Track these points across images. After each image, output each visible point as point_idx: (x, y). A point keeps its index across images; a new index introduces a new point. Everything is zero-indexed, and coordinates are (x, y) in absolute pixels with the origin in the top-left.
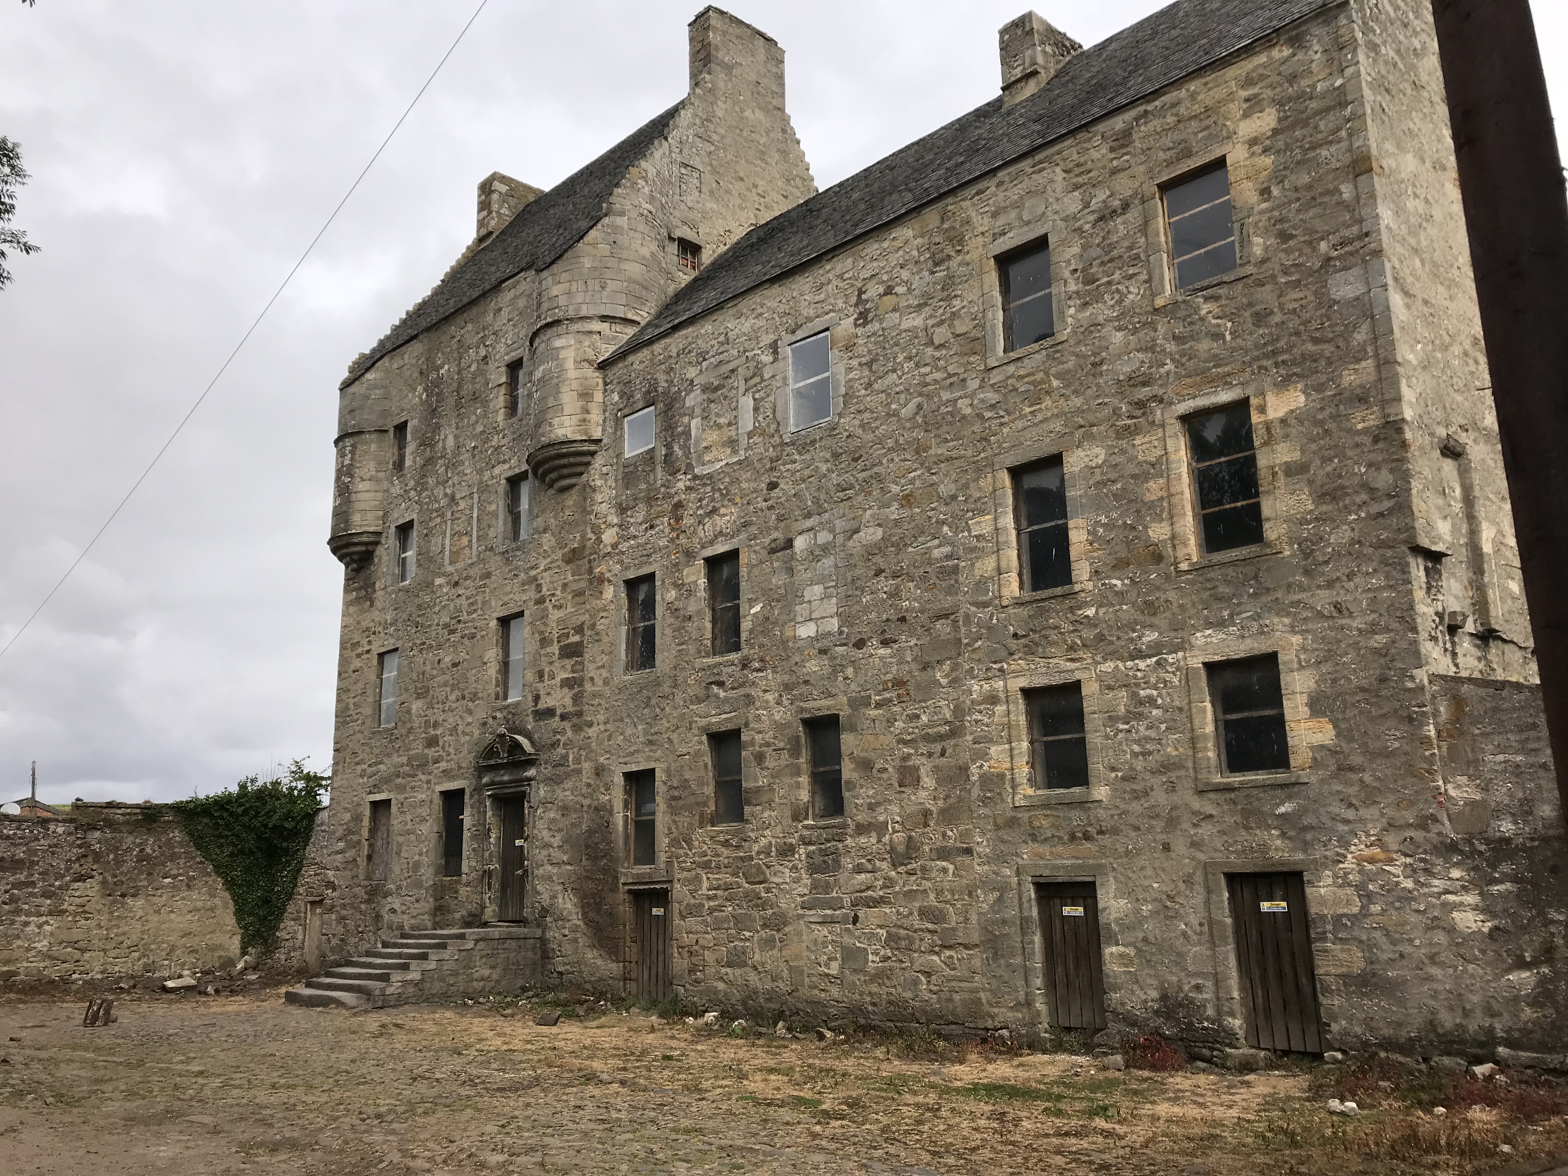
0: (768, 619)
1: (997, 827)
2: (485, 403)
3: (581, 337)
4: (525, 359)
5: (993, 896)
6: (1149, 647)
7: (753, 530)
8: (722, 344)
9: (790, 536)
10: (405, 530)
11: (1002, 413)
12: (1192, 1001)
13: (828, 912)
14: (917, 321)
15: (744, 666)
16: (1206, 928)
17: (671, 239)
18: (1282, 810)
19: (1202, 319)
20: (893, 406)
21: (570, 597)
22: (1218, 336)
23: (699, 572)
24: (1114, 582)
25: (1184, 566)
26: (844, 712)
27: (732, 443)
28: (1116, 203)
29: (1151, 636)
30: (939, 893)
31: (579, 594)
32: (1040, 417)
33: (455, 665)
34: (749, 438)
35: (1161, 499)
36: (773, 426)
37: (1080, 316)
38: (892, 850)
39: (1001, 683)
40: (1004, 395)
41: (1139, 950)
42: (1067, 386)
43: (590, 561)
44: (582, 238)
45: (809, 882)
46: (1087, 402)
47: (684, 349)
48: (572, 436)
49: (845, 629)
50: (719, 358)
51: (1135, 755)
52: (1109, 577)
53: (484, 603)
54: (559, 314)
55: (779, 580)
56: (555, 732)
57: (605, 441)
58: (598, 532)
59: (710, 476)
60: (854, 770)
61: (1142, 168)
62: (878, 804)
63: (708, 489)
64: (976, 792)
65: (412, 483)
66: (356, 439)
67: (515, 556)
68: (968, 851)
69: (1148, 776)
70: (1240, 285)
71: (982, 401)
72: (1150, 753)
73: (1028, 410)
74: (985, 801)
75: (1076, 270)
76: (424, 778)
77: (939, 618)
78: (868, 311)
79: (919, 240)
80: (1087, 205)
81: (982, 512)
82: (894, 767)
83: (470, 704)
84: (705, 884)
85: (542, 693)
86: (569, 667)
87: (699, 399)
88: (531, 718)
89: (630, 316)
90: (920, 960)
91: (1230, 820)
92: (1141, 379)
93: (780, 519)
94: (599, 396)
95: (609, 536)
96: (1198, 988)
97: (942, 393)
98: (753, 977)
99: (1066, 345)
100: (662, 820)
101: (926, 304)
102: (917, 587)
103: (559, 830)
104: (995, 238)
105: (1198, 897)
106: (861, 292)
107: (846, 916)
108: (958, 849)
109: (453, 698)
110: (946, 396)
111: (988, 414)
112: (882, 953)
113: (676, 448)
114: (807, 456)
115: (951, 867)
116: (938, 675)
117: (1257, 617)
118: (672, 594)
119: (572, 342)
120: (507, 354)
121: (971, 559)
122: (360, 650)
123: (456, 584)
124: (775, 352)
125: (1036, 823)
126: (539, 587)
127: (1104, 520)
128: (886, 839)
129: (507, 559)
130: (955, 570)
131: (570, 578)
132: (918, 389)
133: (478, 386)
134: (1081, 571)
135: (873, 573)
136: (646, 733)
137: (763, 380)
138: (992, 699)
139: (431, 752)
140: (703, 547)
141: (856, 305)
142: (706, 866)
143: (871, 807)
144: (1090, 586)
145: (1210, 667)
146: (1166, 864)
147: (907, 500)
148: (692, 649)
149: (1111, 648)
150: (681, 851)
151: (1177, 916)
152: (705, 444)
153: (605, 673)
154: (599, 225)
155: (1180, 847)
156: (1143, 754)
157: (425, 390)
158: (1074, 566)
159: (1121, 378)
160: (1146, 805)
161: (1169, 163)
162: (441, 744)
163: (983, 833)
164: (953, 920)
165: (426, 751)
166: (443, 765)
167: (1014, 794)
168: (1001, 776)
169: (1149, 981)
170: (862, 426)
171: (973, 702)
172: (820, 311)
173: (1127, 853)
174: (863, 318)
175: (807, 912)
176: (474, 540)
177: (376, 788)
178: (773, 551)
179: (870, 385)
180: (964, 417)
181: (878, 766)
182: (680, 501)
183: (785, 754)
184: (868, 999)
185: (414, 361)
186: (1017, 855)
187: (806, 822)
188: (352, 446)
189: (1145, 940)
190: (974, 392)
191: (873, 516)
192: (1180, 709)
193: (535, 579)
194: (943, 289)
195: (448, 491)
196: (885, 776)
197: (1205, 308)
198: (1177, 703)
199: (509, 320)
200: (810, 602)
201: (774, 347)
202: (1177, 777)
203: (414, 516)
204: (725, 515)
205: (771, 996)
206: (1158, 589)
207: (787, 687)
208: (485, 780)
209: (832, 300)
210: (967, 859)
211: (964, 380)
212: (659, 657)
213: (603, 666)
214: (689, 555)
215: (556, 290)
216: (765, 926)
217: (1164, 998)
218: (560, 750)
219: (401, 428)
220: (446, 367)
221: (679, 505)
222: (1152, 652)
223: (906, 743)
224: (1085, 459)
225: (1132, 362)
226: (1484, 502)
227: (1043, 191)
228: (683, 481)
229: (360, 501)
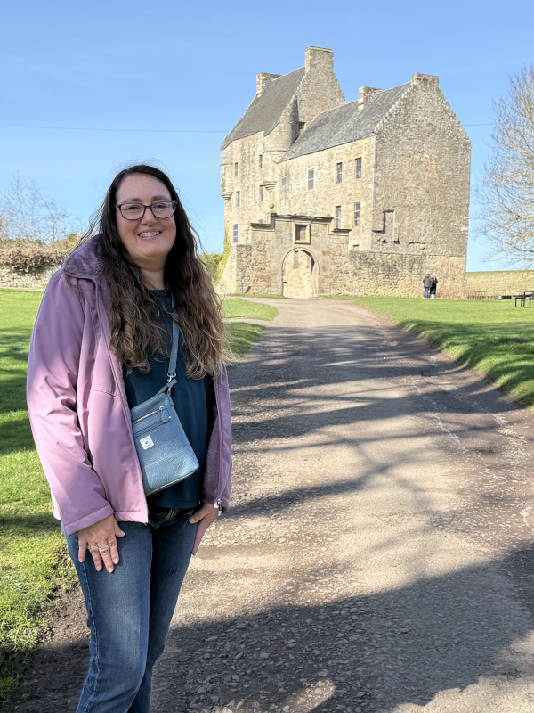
2: (255, 164)
3: (273, 156)
7: (301, 209)
8: (298, 166)
9: (307, 212)
10: (238, 192)
14: (326, 172)
17: (297, 123)
20: (322, 189)
22: (358, 190)
25: (352, 229)
27: (299, 189)
28: (350, 160)
34: (302, 189)
35: (351, 216)
36: (305, 188)
37: (345, 180)
40: (336, 192)
42: (343, 193)
43: (275, 210)
44: (273, 130)
46: (344, 197)
47: (292, 165)
48: (271, 180)
50: (297, 169)
53: (255, 216)
54: (268, 150)
57: (278, 182)
58: (276, 204)
59: (295, 196)
61: (353, 154)
63: (295, 199)
65: (239, 180)
66: (226, 166)
70: (362, 181)
73: (338, 196)
75: (345, 171)
79: (327, 155)
80: (347, 158)
81: (332, 214)
87: (294, 178)
89: (284, 149)
92: (350, 194)
93: (306, 208)
94: (277, 171)
97: (328, 189)
99: (343, 185)
101: (327, 169)
104: (336, 160)
106: (319, 163)
111: (333, 195)
113: (290, 188)
114: (310, 196)
117: (358, 238)
120: (259, 153)
122: (229, 223)
123: (250, 210)
127: (345, 219)
129: (260, 206)
132: (325, 186)
133: (253, 158)
137: (304, 177)
140: (294, 211)
145: (353, 246)
147: (323, 209)
152: (295, 188)
154: (277, 127)
157: (242, 155)
158: (341, 226)
161: (356, 155)
170: (318, 192)
174: (319, 169)
176: (253, 199)
179: (319, 184)
180: (330, 195)
182: (291, 200)
185: (239, 146)
190: (332, 190)
191: (318, 211)
193: (265, 212)
194: (330, 167)
195: (247, 185)
197: (358, 184)
199: (260, 143)
201: (306, 170)
203: (240, 190)
204: (297, 205)
209: (315, 162)
211: (331, 187)
215: (267, 143)
219: (237, 163)
220: (246, 150)
224: (343, 207)
225: (349, 191)
226: (398, 219)
227: (343, 153)
228: (291, 196)
229: (227, 183)
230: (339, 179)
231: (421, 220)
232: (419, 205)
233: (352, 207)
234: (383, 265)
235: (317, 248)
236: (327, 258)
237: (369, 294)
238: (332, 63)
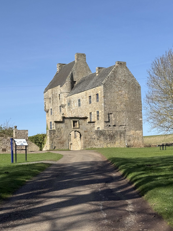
2: (57, 98)
3: (64, 94)
8: (74, 98)
17: (73, 82)
19: (97, 105)
25: (96, 121)
32: (91, 109)
35: (96, 116)
36: (77, 106)
44: (64, 84)
47: (71, 97)
57: (66, 105)
65: (51, 105)
70: (99, 103)
75: (92, 99)
78: (82, 98)
79: (85, 93)
80: (93, 94)
81: (88, 116)
87: (73, 102)
89: (68, 92)
93: (78, 114)
94: (66, 100)
95: (67, 113)
97: (86, 106)
99: (92, 104)
100: (72, 138)
104: (89, 95)
111: (88, 108)
114: (79, 109)
117: (99, 125)
120: (59, 93)
122: (48, 121)
123: (56, 116)
127: (93, 118)
129: (60, 114)
137: (76, 102)
145: (97, 128)
147: (85, 114)
150: (73, 141)
152: (73, 106)
157: (52, 95)
161: (96, 93)
170: (82, 107)
176: (57, 112)
179: (82, 104)
182: (72, 111)
183: (79, 133)
185: (51, 91)
188: (46, 100)
194: (86, 98)
195: (55, 106)
199: (58, 90)
201: (77, 99)
203: (52, 108)
204: (75, 113)
209: (80, 96)
215: (62, 90)
219: (50, 98)
220: (54, 93)
224: (92, 113)
225: (94, 107)
226: (114, 117)
227: (91, 92)
228: (72, 109)
229: (47, 106)
230: (90, 102)
231: (123, 117)
232: (122, 111)
233: (96, 113)
234: (109, 135)
235: (82, 130)
236: (86, 133)
237: (104, 147)
238: (85, 59)
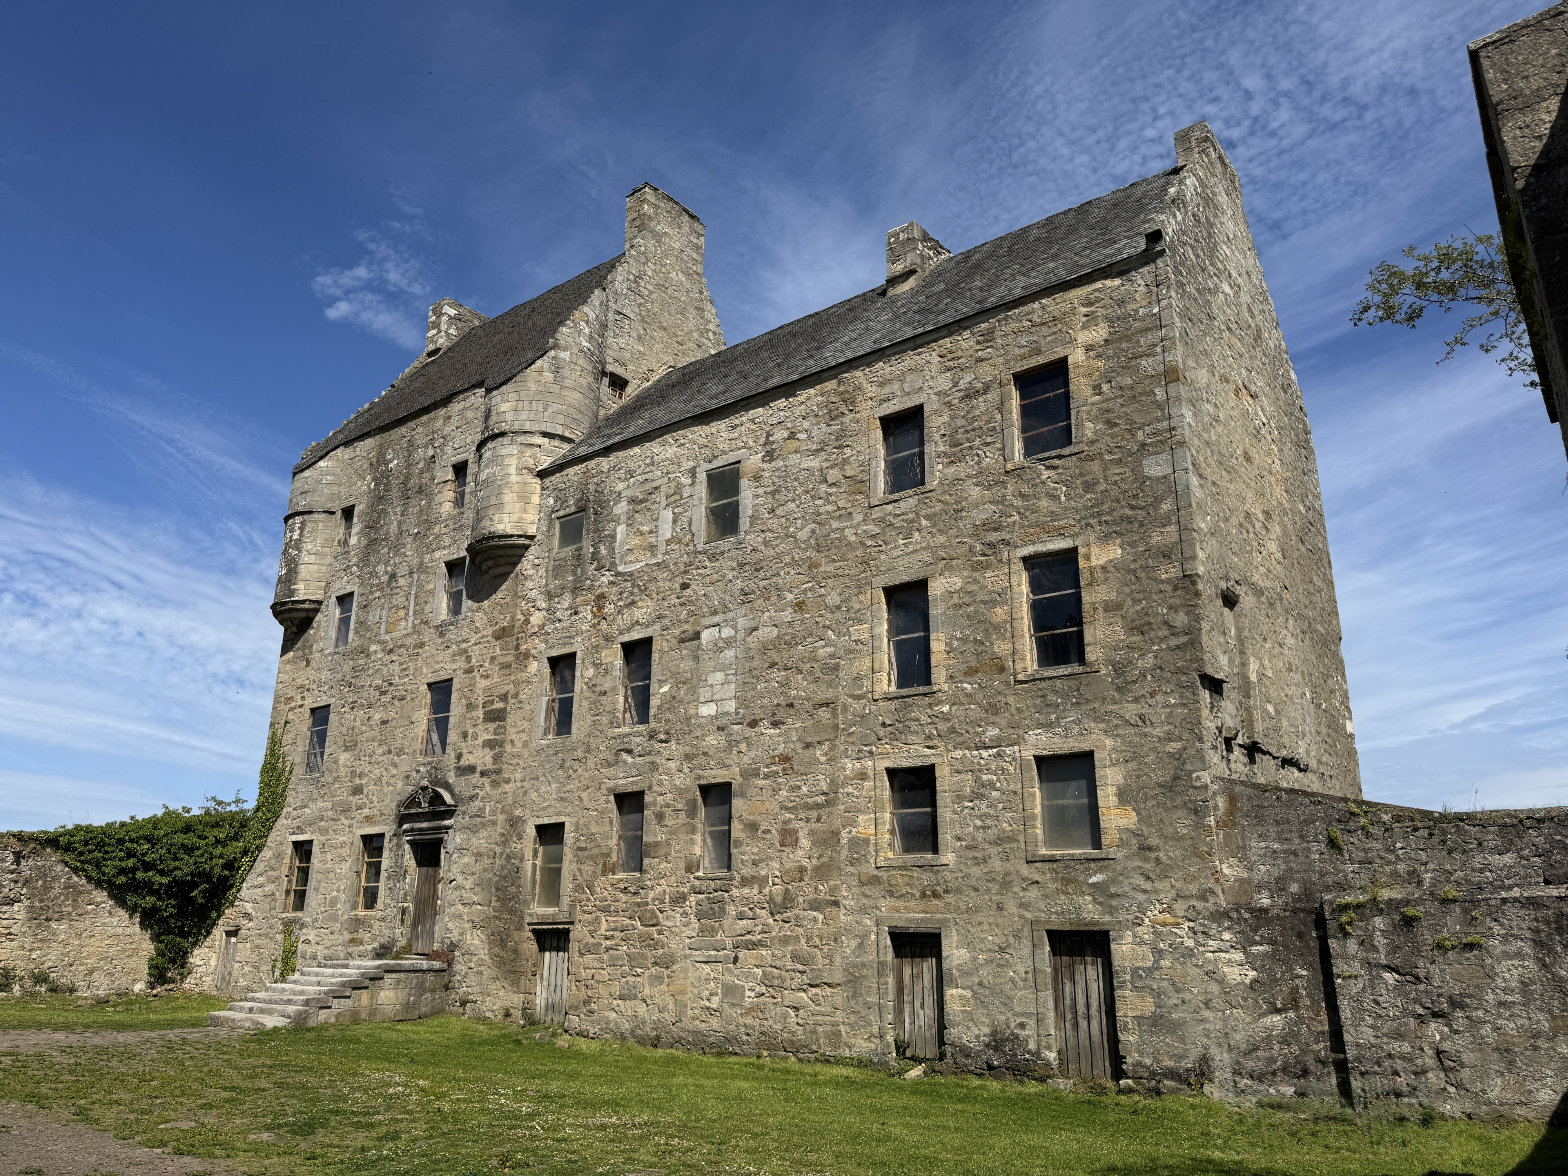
0: (674, 698)
1: (862, 884)
2: (430, 496)
3: (525, 449)
4: (470, 461)
5: (854, 943)
6: (991, 740)
7: (666, 622)
8: (648, 465)
9: (698, 628)
10: (344, 600)
11: (881, 543)
12: (1017, 1037)
13: (712, 952)
14: (814, 463)
15: (651, 737)
16: (1030, 975)
17: (604, 373)
18: (1093, 880)
19: (1043, 483)
20: (792, 529)
21: (497, 668)
22: (1054, 497)
23: (616, 654)
24: (965, 685)
25: (1020, 677)
26: (737, 782)
27: (652, 548)
28: (979, 385)
29: (992, 732)
30: (809, 939)
31: (506, 666)
32: (911, 548)
33: (384, 722)
34: (668, 545)
35: (1006, 621)
36: (689, 537)
37: (946, 471)
38: (771, 900)
39: (870, 763)
40: (883, 529)
41: (975, 993)
42: (934, 526)
43: (517, 639)
44: (530, 365)
45: (697, 926)
46: (949, 540)
47: (614, 467)
48: (509, 530)
49: (742, 711)
50: (645, 476)
51: (977, 828)
52: (961, 682)
53: (415, 669)
54: (505, 427)
55: (686, 665)
56: (475, 787)
57: (539, 537)
58: (527, 615)
59: (631, 574)
60: (742, 830)
61: (1001, 360)
62: (762, 861)
63: (629, 584)
64: (844, 853)
65: (354, 560)
66: (306, 517)
67: (449, 630)
68: (836, 904)
69: (987, 846)
70: (1074, 458)
71: (865, 531)
72: (989, 828)
73: (901, 542)
74: (852, 862)
75: (944, 435)
76: (347, 822)
77: (822, 705)
78: (774, 450)
79: (819, 398)
80: (956, 384)
81: (860, 622)
82: (777, 829)
83: (396, 758)
84: (604, 925)
85: (464, 751)
86: (491, 730)
87: (625, 509)
88: (452, 773)
89: (567, 434)
90: (790, 997)
91: (1052, 886)
92: (993, 526)
93: (691, 614)
94: (536, 499)
95: (536, 618)
96: (1022, 1026)
97: (832, 522)
98: (642, 1009)
99: (934, 493)
100: (568, 867)
101: (822, 450)
102: (804, 679)
103: (473, 874)
104: (881, 402)
105: (1026, 948)
106: (769, 435)
107: (727, 956)
108: (827, 901)
109: (380, 751)
110: (835, 524)
111: (869, 543)
112: (757, 989)
113: (602, 548)
114: (716, 564)
115: (821, 917)
116: (818, 753)
117: (1077, 722)
118: (591, 672)
119: (516, 452)
120: (454, 456)
121: (850, 659)
122: (293, 704)
123: (391, 651)
124: (694, 476)
125: (894, 882)
126: (469, 658)
127: (959, 635)
128: (766, 891)
129: (441, 633)
130: (837, 667)
131: (499, 652)
132: (813, 517)
133: (424, 481)
134: (939, 675)
135: (767, 665)
136: (559, 791)
137: (682, 498)
138: (862, 776)
139: (355, 800)
140: (621, 634)
141: (765, 444)
142: (605, 910)
143: (755, 863)
144: (945, 687)
145: (1039, 759)
146: (1000, 921)
147: (800, 606)
148: (605, 720)
149: (960, 739)
150: (584, 896)
151: (1007, 965)
152: (628, 547)
153: (524, 737)
154: (545, 357)
155: (1012, 907)
156: (983, 828)
157: (374, 479)
158: (933, 670)
159: (977, 523)
160: (985, 870)
161: (1023, 358)
162: (365, 791)
163: (849, 888)
164: (820, 961)
165: (351, 798)
166: (366, 811)
167: (876, 856)
168: (867, 841)
169: (983, 1019)
170: (765, 543)
171: (846, 777)
172: (734, 446)
173: (968, 910)
174: (770, 456)
175: (694, 952)
176: (411, 613)
177: (300, 830)
178: (682, 641)
179: (773, 510)
180: (849, 543)
181: (762, 828)
182: (603, 594)
183: (682, 815)
184: (743, 1030)
185: (365, 454)
186: (877, 908)
187: (697, 874)
188: (302, 523)
189: (980, 984)
190: (859, 524)
191: (770, 618)
192: (1015, 793)
193: (466, 651)
194: (836, 440)
195: (389, 569)
196: (768, 836)
197: (1046, 474)
198: (1012, 787)
199: (457, 428)
200: (712, 686)
201: (693, 472)
202: (1011, 848)
203: (355, 589)
204: (642, 607)
205: (657, 1025)
206: (1000, 693)
207: (688, 757)
208: (405, 827)
209: (744, 439)
210: (834, 910)
211: (850, 514)
212: (574, 727)
213: (523, 731)
214: (608, 639)
215: (504, 407)
216: (655, 964)
217: (994, 1033)
218: (477, 803)
219: (349, 511)
220: (395, 462)
221: (602, 596)
222: (994, 744)
223: (787, 809)
224: (946, 585)
225: (985, 512)
226: (1251, 641)
227: (921, 370)
228: (608, 576)
229: (304, 572)
230: (909, 474)
231: (1290, 666)
233: (1010, 579)
